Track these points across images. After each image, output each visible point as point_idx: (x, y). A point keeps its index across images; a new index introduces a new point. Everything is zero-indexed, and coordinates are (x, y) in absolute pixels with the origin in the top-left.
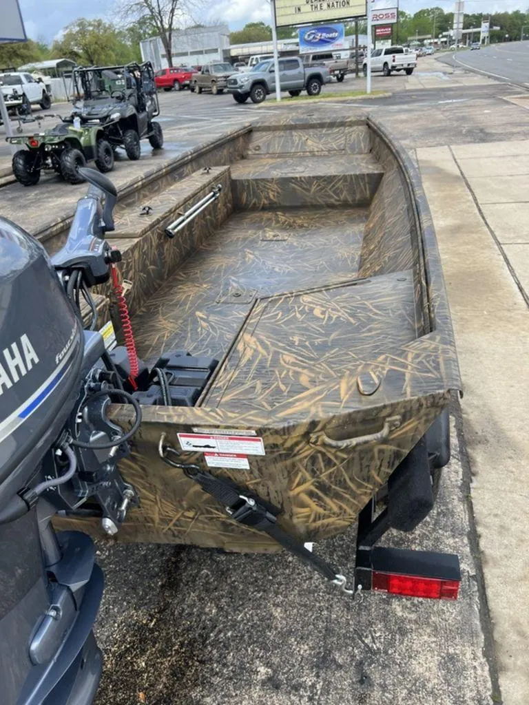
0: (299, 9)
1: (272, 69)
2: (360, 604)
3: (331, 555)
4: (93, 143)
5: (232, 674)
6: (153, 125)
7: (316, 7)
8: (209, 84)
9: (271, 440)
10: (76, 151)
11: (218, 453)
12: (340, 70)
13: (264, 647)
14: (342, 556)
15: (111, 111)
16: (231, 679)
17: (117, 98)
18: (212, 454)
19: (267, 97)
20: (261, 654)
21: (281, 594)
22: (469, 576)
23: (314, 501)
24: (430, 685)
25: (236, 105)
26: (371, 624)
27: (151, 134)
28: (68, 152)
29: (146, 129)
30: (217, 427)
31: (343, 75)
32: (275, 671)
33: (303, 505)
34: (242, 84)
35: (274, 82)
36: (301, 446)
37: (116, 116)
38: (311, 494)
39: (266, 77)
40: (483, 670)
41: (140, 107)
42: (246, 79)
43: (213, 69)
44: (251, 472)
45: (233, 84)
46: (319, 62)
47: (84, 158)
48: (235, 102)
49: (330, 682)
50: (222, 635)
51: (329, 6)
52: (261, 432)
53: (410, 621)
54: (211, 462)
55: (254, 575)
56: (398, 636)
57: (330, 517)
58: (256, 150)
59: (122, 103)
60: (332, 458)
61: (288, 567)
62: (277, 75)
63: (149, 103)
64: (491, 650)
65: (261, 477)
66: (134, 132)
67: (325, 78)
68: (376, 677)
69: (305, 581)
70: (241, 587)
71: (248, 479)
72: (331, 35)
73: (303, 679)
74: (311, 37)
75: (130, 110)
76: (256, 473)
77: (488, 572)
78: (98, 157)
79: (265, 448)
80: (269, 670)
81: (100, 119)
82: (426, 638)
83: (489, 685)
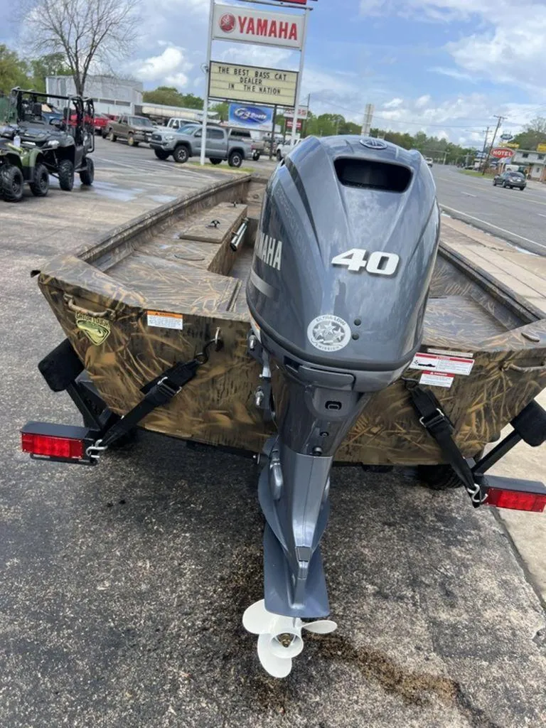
0: (233, 86)
1: (199, 134)
2: (428, 549)
3: (393, 516)
4: (32, 164)
5: (347, 590)
6: (87, 161)
7: (249, 88)
8: (126, 134)
9: (480, 363)
10: (15, 169)
11: (434, 372)
12: (257, 150)
13: (364, 572)
14: (401, 517)
15: (48, 137)
16: (347, 592)
17: (57, 126)
18: (428, 372)
19: (190, 159)
20: (365, 577)
21: (364, 539)
22: (500, 535)
23: (476, 421)
24: (496, 598)
25: (156, 159)
26: (440, 561)
27: (85, 169)
28: (7, 167)
29: (80, 163)
30: (446, 349)
31: (259, 155)
32: (380, 588)
33: (469, 424)
34: (166, 141)
35: (200, 146)
36: (494, 370)
37: (54, 143)
38: (478, 414)
39: (191, 140)
40: (530, 590)
41: (79, 140)
42: (171, 137)
43: (131, 122)
44: (449, 390)
45: (157, 139)
46: (238, 138)
47: (22, 178)
48: (155, 157)
49: (424, 595)
50: (328, 565)
51: (261, 90)
52: (476, 355)
53: (468, 560)
54: (424, 380)
55: (337, 526)
56: (463, 569)
57: (476, 439)
58: (255, 198)
59: (62, 132)
60: (505, 385)
61: (362, 523)
62: (204, 140)
63: (86, 138)
64: (530, 578)
65: (454, 395)
66: (70, 163)
67: (247, 154)
68: (456, 592)
69: (380, 532)
70: (330, 534)
71: (444, 396)
72: (260, 116)
73: (405, 593)
74: (241, 114)
75: (69, 140)
76: (453, 390)
77: (513, 532)
78: (35, 179)
79: (472, 369)
80: (375, 587)
81: (36, 142)
82: (483, 570)
83: (537, 598)
